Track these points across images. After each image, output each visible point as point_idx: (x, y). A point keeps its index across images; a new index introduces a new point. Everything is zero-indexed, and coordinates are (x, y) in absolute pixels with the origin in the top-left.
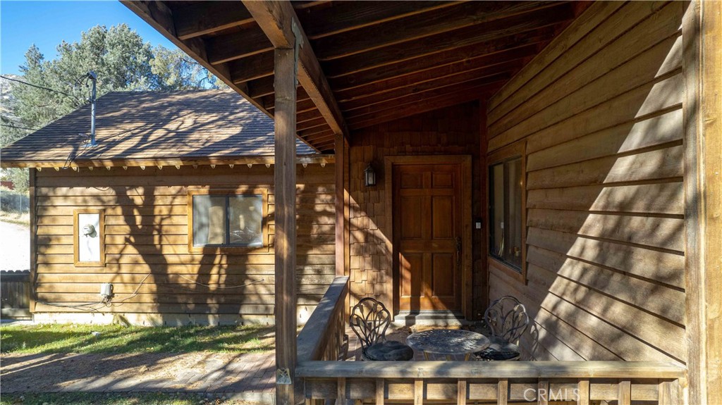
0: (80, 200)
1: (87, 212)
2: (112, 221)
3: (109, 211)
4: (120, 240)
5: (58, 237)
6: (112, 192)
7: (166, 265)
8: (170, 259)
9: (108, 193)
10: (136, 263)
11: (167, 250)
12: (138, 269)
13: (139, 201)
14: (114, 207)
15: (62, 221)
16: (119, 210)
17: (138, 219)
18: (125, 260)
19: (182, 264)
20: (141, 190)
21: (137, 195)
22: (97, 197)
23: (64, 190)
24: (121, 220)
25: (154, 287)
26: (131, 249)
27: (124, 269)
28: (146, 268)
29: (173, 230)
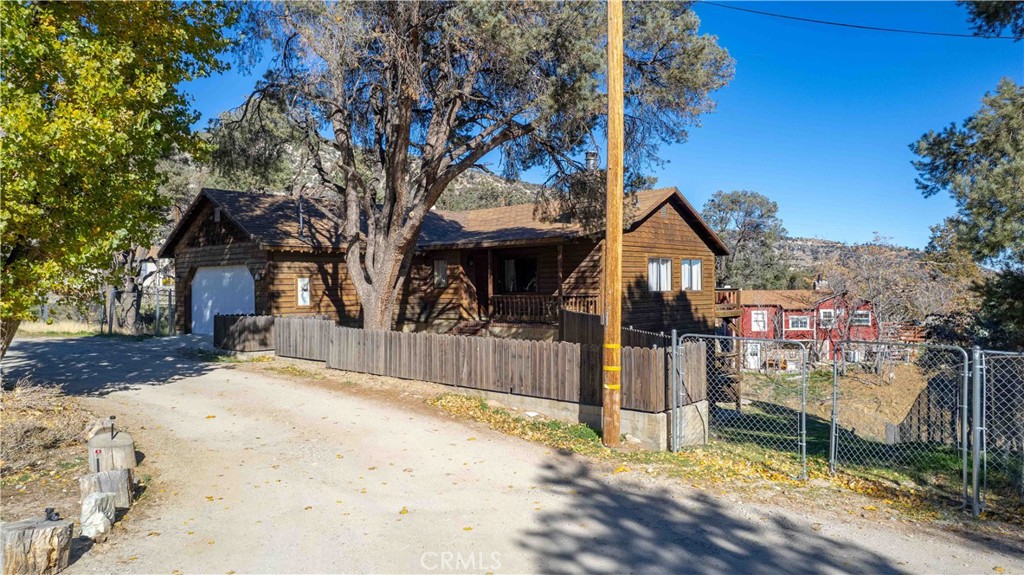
0: (297, 270)
1: (302, 277)
2: (316, 282)
3: (314, 277)
4: (320, 293)
5: (284, 292)
6: (316, 266)
7: (344, 305)
8: (346, 303)
9: (313, 266)
10: (329, 306)
11: (345, 298)
12: (330, 309)
13: (330, 271)
14: (317, 274)
15: (285, 282)
16: (320, 276)
17: (330, 281)
18: (322, 304)
19: (353, 305)
20: (331, 265)
21: (329, 268)
22: (307, 268)
23: (289, 263)
24: (321, 282)
25: (338, 319)
26: (326, 298)
27: (323, 309)
28: (333, 308)
29: (347, 287)
